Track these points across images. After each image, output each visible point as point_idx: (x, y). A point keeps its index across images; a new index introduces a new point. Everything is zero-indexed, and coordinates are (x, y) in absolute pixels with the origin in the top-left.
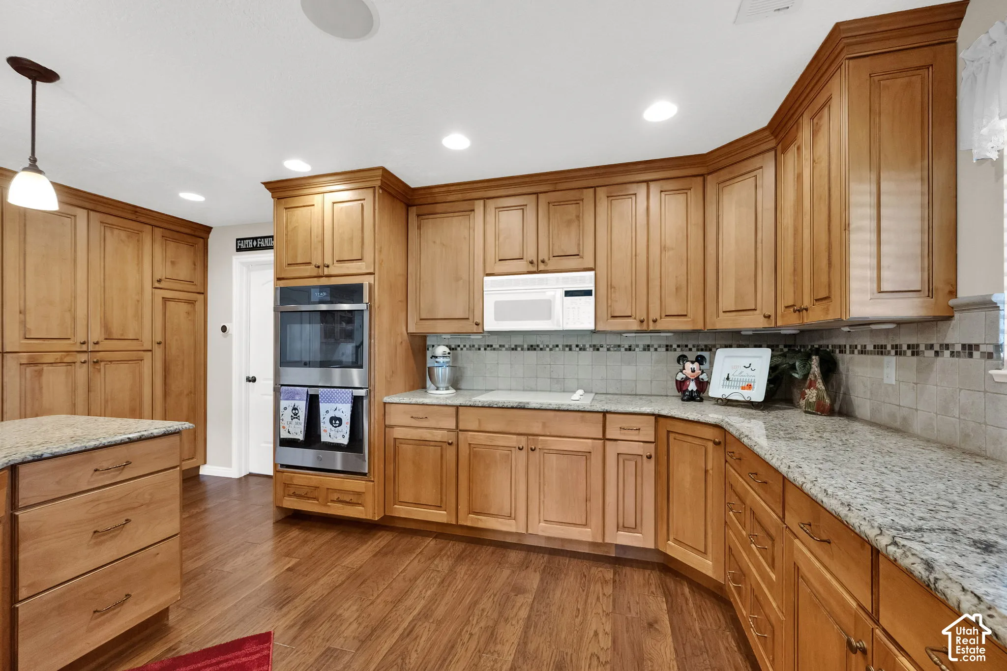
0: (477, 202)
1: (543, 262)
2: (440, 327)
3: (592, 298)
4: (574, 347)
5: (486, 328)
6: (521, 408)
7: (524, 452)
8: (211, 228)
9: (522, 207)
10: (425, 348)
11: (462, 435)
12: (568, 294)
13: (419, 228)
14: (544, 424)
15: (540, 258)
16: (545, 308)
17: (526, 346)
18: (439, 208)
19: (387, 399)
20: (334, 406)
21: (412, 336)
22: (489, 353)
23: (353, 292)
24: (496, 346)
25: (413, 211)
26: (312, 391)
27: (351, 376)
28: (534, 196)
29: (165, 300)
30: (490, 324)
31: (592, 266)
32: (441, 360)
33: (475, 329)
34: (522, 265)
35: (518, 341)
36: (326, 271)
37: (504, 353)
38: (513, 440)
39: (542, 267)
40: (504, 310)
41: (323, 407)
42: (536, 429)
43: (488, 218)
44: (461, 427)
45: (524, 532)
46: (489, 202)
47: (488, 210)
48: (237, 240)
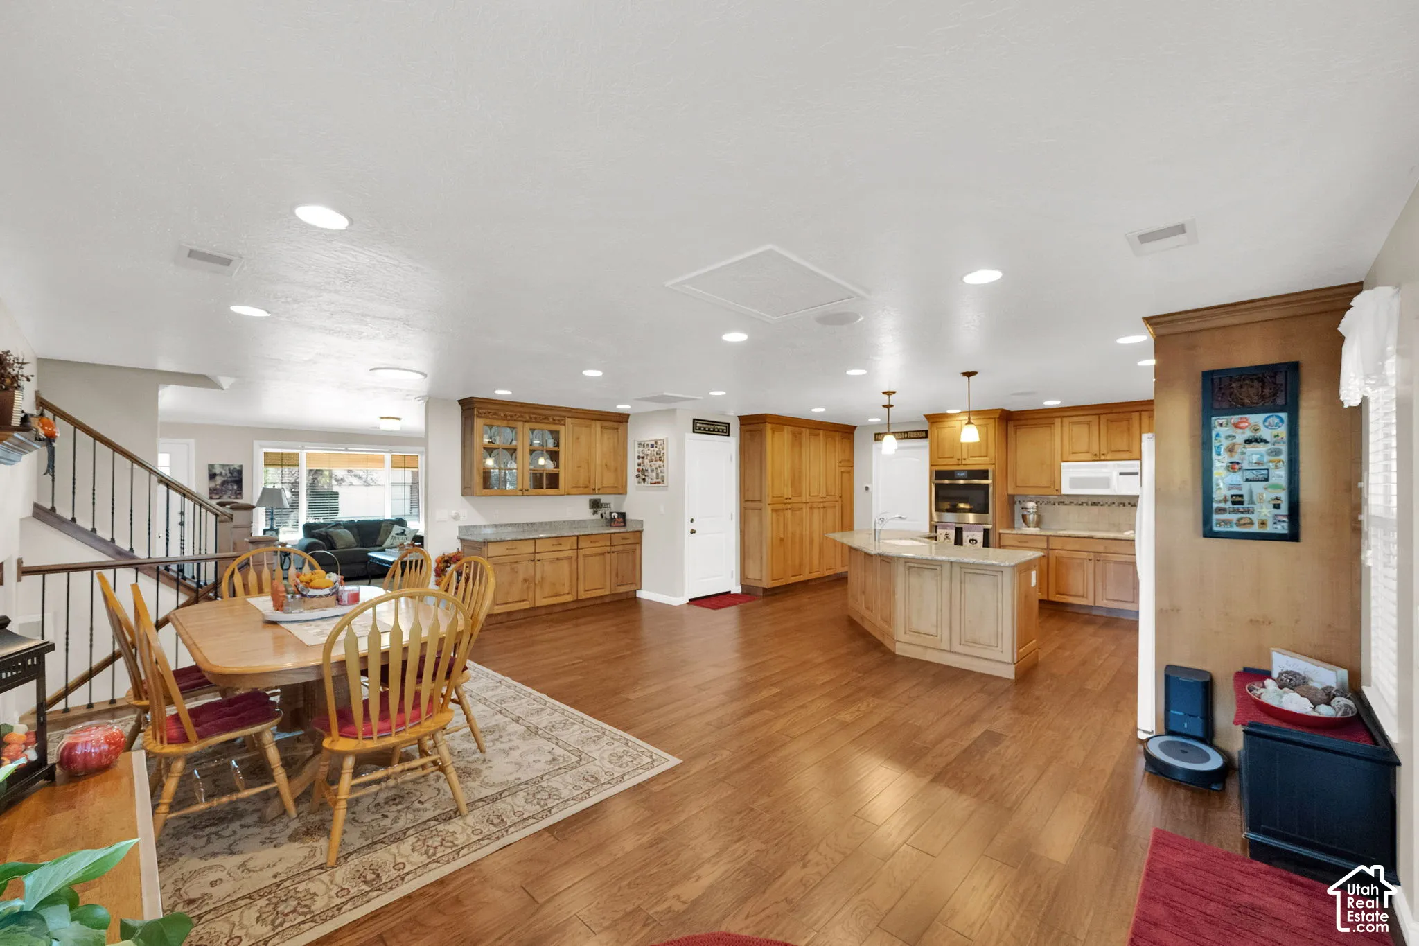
0: (1056, 419)
1: (1103, 454)
2: (1031, 492)
3: (1139, 476)
4: (1127, 504)
5: (1063, 493)
6: (1091, 538)
7: (1092, 562)
8: (855, 427)
9: (1089, 423)
10: (1014, 503)
11: (1051, 552)
12: (1121, 474)
13: (1016, 433)
14: (1106, 548)
15: (1102, 452)
16: (1106, 482)
17: (1090, 503)
18: (1030, 422)
19: (1001, 531)
20: (972, 533)
21: (1009, 495)
22: (1062, 507)
23: (984, 474)
24: (1067, 502)
25: (1011, 424)
26: (958, 526)
27: (968, 517)
28: (1097, 417)
29: (842, 472)
30: (1066, 489)
31: (1138, 457)
32: (1031, 511)
33: (1055, 493)
34: (1089, 456)
35: (1084, 500)
36: (964, 462)
37: (1073, 507)
38: (1085, 555)
39: (1102, 458)
40: (1075, 482)
41: (965, 534)
42: (1101, 549)
43: (1064, 428)
44: (1050, 547)
45: (1092, 604)
46: (1065, 419)
47: (1064, 424)
48: (875, 434)
